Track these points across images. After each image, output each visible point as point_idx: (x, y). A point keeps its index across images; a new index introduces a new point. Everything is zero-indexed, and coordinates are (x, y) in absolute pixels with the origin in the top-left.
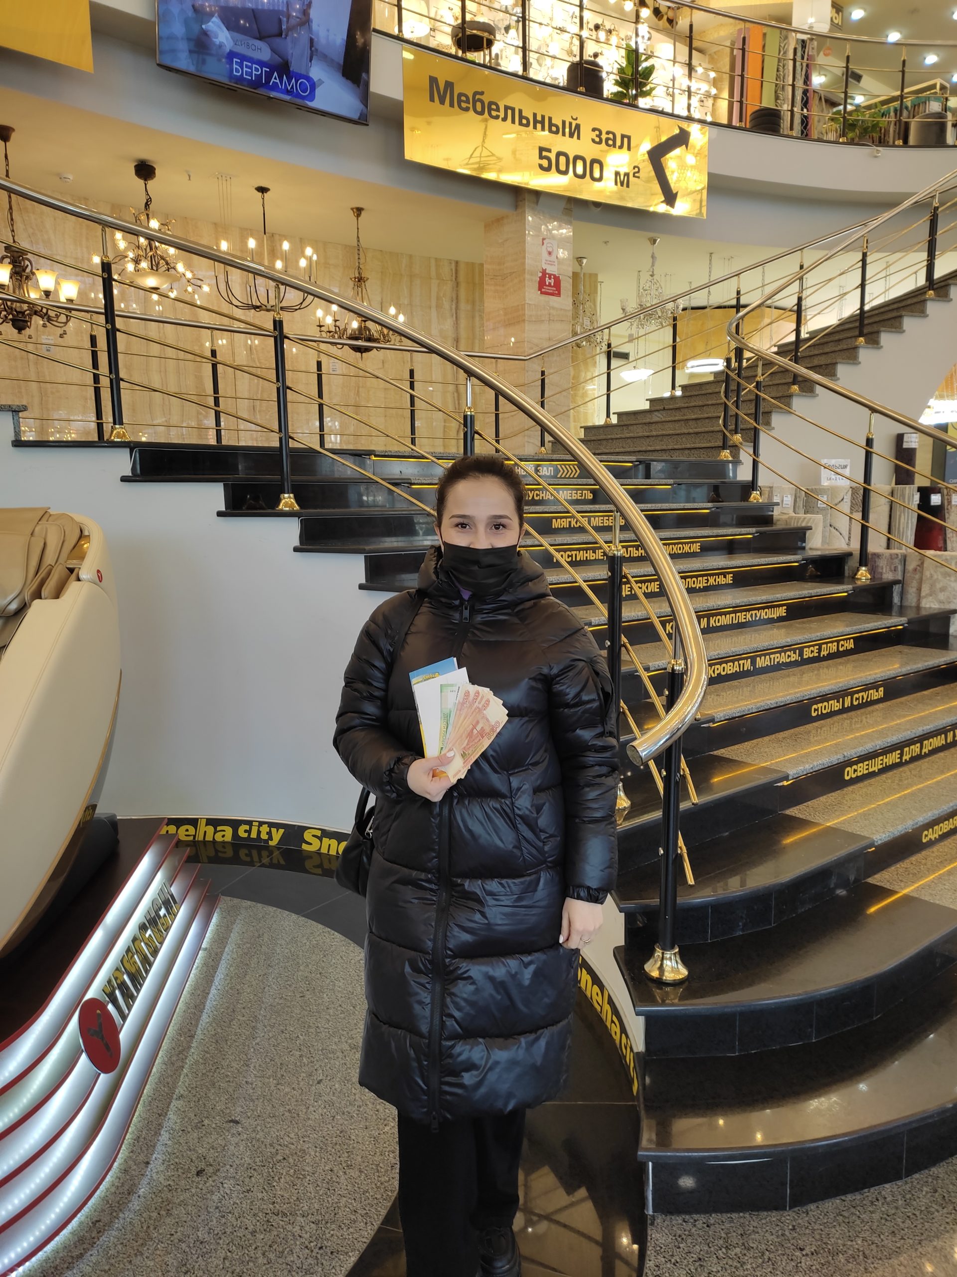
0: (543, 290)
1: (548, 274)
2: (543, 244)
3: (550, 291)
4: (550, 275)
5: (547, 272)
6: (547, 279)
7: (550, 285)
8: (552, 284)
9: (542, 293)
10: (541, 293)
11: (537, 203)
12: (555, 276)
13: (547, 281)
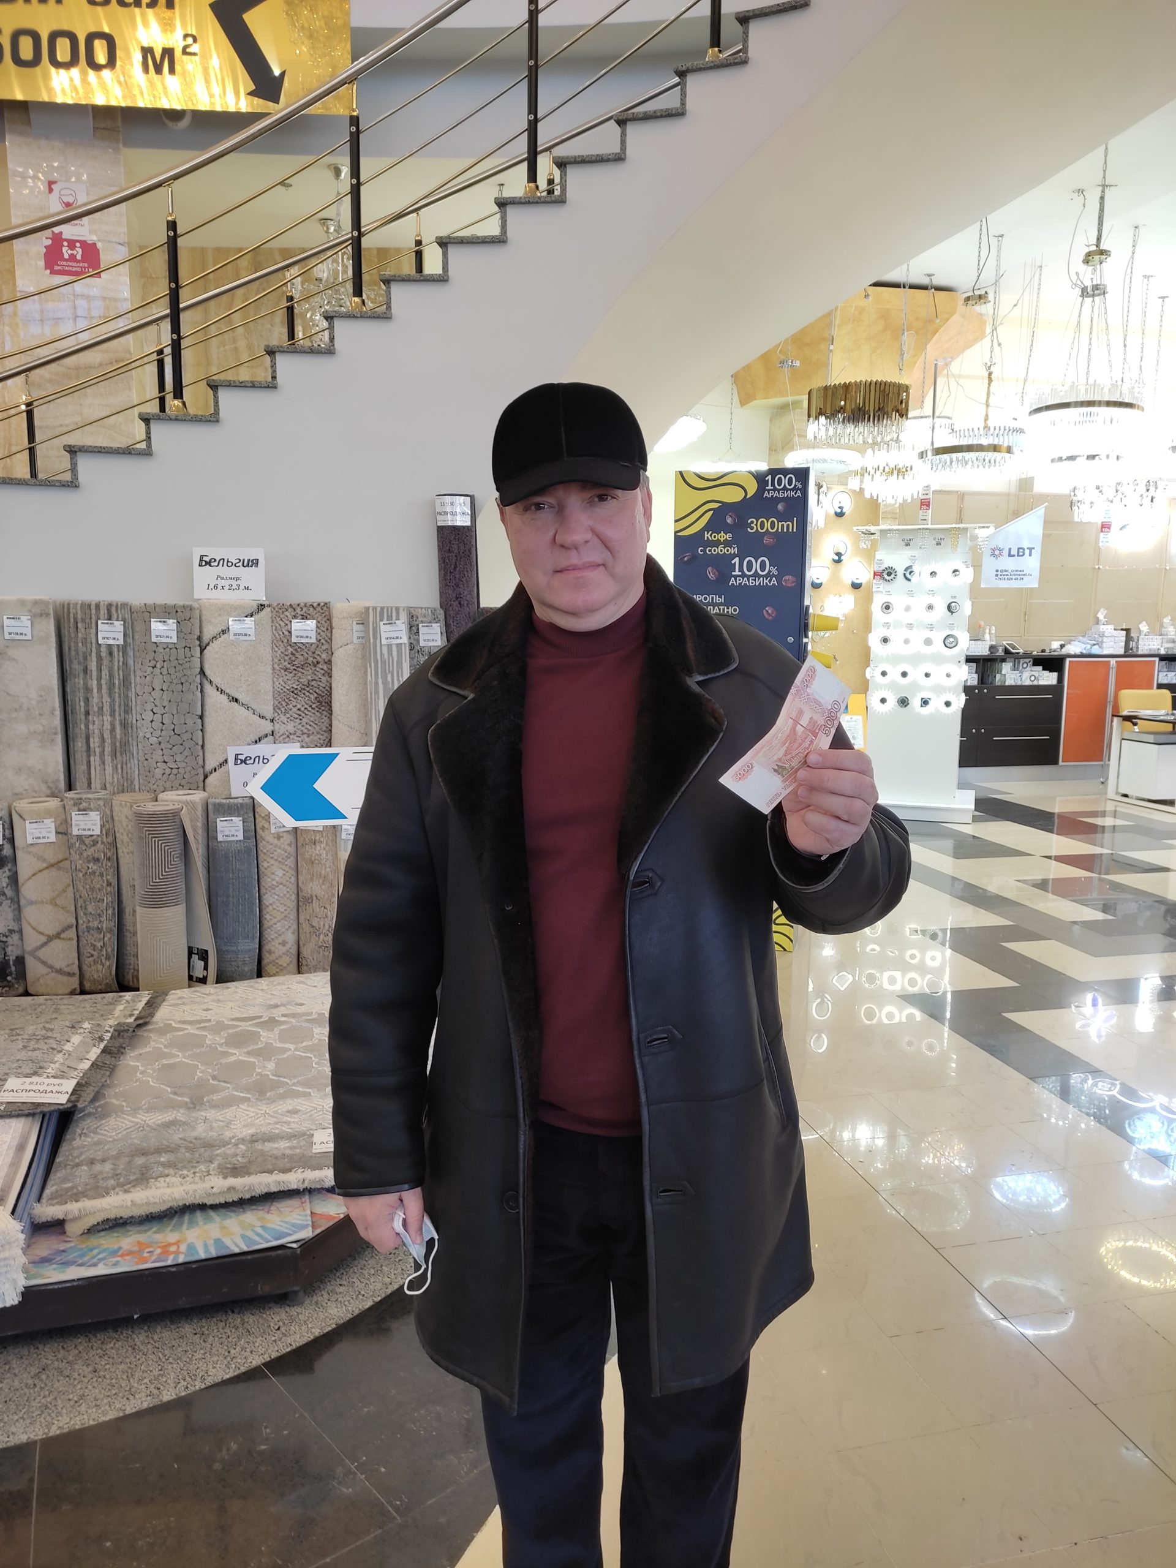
0: (56, 268)
1: (66, 240)
2: (51, 190)
3: (75, 267)
4: (72, 244)
5: (64, 237)
6: (65, 249)
7: (72, 258)
8: (79, 257)
9: (53, 272)
10: (51, 273)
11: (29, 124)
12: (84, 244)
13: (66, 252)
